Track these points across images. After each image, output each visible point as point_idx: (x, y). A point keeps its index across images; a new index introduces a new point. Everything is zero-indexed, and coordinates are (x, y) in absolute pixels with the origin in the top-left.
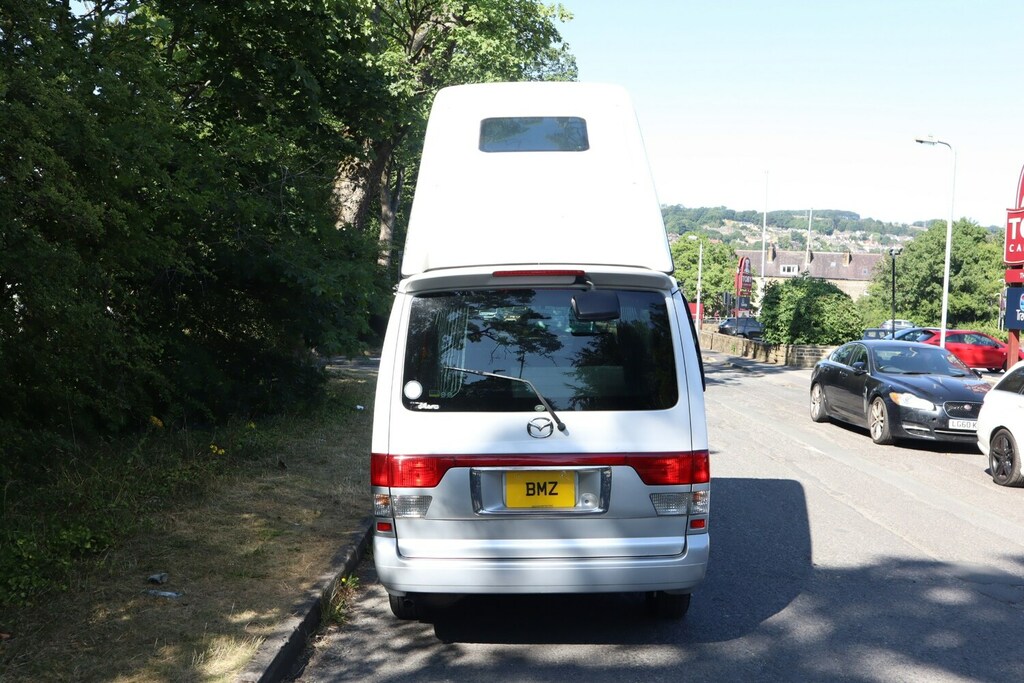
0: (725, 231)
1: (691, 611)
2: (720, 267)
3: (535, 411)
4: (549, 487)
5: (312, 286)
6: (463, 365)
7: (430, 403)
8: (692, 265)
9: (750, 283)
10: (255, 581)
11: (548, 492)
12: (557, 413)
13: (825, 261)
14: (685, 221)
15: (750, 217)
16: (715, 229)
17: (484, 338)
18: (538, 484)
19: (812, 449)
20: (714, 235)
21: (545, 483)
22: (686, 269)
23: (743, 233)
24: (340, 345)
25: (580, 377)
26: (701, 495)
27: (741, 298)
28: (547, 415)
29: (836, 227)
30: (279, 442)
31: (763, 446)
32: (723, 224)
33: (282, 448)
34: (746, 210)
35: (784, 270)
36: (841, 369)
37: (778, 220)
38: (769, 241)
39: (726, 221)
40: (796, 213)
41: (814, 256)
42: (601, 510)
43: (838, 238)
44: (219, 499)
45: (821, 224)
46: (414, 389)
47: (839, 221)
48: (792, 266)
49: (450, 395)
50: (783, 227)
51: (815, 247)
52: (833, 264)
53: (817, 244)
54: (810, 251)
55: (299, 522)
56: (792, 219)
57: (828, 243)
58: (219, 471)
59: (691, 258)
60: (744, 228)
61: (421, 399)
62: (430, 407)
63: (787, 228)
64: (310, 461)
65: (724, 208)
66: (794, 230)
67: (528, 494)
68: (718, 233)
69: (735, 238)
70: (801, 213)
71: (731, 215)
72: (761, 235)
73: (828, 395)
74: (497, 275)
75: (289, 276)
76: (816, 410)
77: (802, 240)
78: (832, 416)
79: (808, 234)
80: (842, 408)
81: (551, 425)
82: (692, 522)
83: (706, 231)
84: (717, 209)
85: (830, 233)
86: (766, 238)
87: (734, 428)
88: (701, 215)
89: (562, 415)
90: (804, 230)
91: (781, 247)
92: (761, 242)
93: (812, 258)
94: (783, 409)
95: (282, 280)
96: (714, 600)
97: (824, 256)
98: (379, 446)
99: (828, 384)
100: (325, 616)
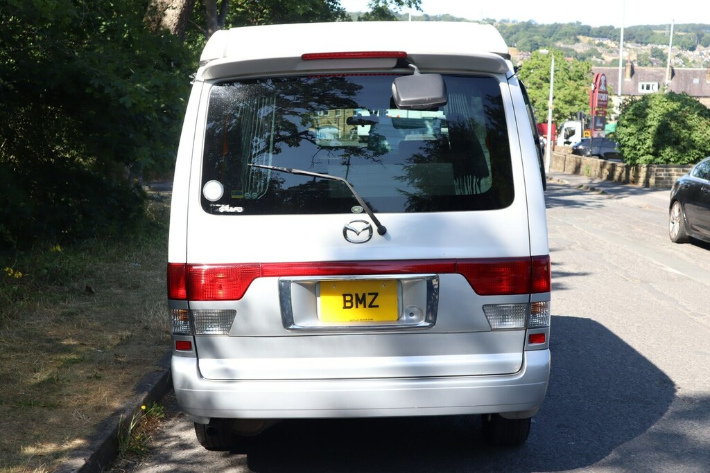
0: (580, 48)
1: (532, 439)
2: (575, 84)
3: (351, 212)
4: (369, 299)
5: (121, 96)
6: (270, 163)
7: (232, 205)
8: (544, 84)
9: (606, 101)
10: (45, 410)
11: (367, 305)
12: (376, 215)
13: (688, 77)
14: (537, 38)
15: (607, 33)
16: (569, 46)
17: (303, 143)
18: (357, 295)
19: (671, 270)
20: (568, 53)
21: (364, 295)
22: (538, 88)
23: (600, 50)
24: (153, 162)
25: (413, 182)
26: (541, 306)
27: (596, 118)
28: (366, 217)
29: (700, 42)
30: (88, 267)
31: (616, 267)
32: (578, 41)
33: (91, 273)
34: (603, 25)
35: (643, 88)
36: (703, 185)
37: (636, 35)
38: (627, 59)
39: (581, 37)
40: (656, 28)
41: (676, 72)
42: (428, 324)
43: (701, 54)
44: (17, 326)
45: (684, 39)
46: (215, 190)
47: (702, 35)
48: (651, 84)
49: (255, 195)
50: (642, 43)
51: (676, 64)
52: (696, 81)
53: (679, 61)
54: (671, 67)
55: (102, 349)
56: (653, 34)
57: (691, 60)
58: (18, 296)
59: (543, 76)
60: (600, 45)
61: (223, 201)
62: (232, 210)
63: (646, 44)
64: (121, 286)
65: (579, 23)
66: (654, 46)
67: (345, 307)
68: (573, 50)
69: (590, 55)
70: (662, 27)
71: (587, 31)
72: (618, 52)
73: (688, 213)
74: (306, 57)
75: (96, 86)
76: (675, 229)
77: (663, 57)
78: (693, 236)
79: (669, 50)
80: (704, 227)
81: (370, 228)
82: (530, 336)
83: (560, 48)
84: (571, 24)
85: (693, 49)
86: (623, 55)
87: (586, 250)
88: (554, 32)
89: (383, 218)
90: (665, 46)
91: (640, 64)
92: (618, 60)
93: (673, 74)
94: (640, 230)
95: (88, 90)
96: (558, 426)
97: (686, 73)
98: (176, 255)
99: (688, 202)
100: (123, 448)
